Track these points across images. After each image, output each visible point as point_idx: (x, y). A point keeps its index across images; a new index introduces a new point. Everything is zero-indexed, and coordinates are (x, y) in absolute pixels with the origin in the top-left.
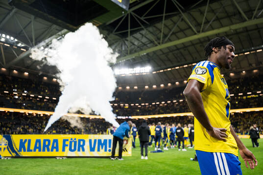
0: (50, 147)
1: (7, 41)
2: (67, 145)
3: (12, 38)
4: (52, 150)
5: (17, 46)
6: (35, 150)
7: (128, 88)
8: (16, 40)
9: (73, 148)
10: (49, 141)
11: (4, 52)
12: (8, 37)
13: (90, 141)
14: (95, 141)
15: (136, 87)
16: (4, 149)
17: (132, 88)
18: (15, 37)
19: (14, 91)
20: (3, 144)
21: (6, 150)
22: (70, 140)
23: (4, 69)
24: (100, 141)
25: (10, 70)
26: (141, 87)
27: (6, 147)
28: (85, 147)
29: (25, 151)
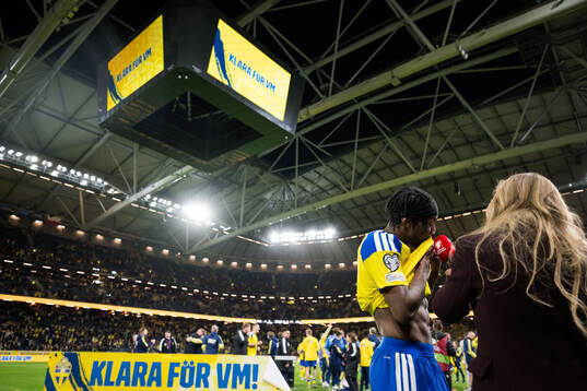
0: (147, 377)
1: (90, 186)
2: (177, 375)
3: (100, 180)
4: (150, 385)
5: (106, 194)
6: (118, 384)
7: (294, 267)
8: (106, 183)
9: (187, 381)
10: (145, 365)
11: (84, 202)
12: (93, 178)
13: (219, 366)
14: (228, 366)
15: (308, 266)
16: (65, 378)
17: (301, 267)
18: (105, 179)
19: (94, 272)
20: (63, 370)
21: (68, 381)
22: (182, 365)
23: (80, 233)
24: (237, 367)
25: (91, 233)
26: (319, 265)
27: (67, 375)
28: (209, 378)
29: (100, 384)
